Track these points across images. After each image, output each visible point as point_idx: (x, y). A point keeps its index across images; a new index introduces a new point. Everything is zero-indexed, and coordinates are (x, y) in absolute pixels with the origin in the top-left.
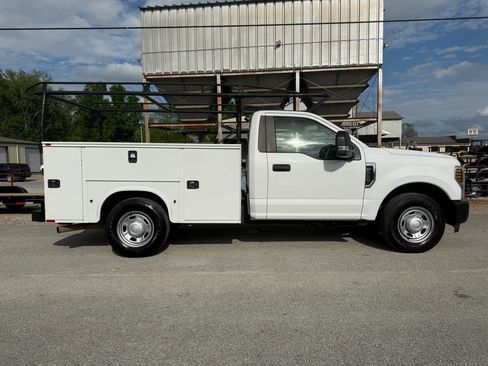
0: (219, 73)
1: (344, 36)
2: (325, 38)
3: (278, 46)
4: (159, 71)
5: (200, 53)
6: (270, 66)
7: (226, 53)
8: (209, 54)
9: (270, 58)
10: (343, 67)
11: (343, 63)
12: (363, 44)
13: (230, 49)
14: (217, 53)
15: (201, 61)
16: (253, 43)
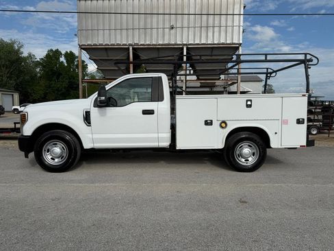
0: (132, 45)
1: (217, 23)
2: (204, 24)
3: (173, 28)
4: (89, 43)
5: (118, 32)
6: (166, 42)
7: (136, 32)
8: (124, 32)
9: (167, 37)
10: (215, 44)
11: (216, 42)
12: (229, 29)
13: (139, 29)
14: (130, 32)
15: (119, 37)
16: (155, 26)
